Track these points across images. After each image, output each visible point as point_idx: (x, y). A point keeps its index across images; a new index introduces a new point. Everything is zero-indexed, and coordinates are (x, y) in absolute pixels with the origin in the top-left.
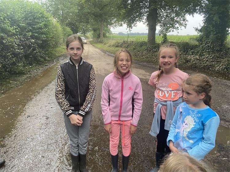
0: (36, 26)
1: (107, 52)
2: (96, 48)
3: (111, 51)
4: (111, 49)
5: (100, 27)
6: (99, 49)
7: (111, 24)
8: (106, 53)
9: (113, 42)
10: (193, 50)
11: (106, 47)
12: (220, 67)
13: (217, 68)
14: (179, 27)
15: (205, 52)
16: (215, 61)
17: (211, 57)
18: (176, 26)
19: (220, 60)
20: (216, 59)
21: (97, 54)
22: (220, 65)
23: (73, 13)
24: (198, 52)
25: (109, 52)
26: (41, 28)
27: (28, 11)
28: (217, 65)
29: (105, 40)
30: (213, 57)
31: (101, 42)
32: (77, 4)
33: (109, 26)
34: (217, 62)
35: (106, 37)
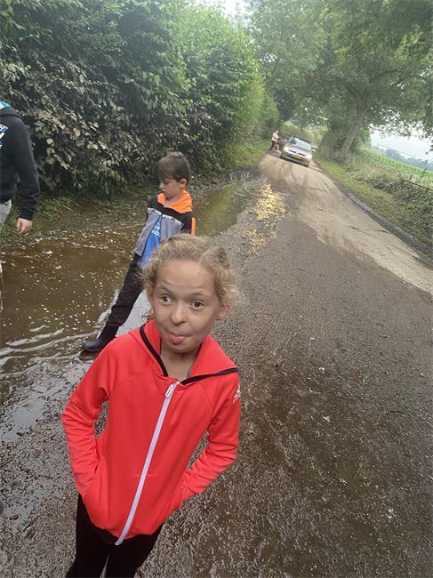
0: (224, 85)
1: (353, 192)
2: (324, 172)
3: (362, 195)
4: (361, 187)
5: (350, 122)
6: (331, 178)
7: (379, 122)
8: (347, 196)
9: (371, 172)
11: (349, 179)
21: (326, 191)
23: (302, 69)
25: (357, 195)
26: (230, 92)
27: (220, 46)
29: (352, 160)
31: (340, 162)
32: (319, 49)
33: (371, 125)
35: (358, 153)
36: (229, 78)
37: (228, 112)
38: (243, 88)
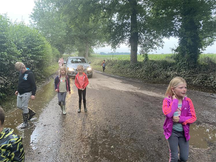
0: (34, 48)
7: (94, 45)
9: (98, 61)
10: (172, 67)
12: (196, 81)
13: (194, 82)
14: (157, 48)
15: (182, 69)
16: (191, 76)
17: (188, 73)
18: (154, 47)
19: (195, 75)
20: (191, 74)
22: (196, 80)
24: (176, 69)
28: (193, 80)
29: (90, 59)
30: (189, 73)
34: (193, 77)
35: (91, 56)
36: (36, 45)
37: (40, 57)
38: (42, 48)
